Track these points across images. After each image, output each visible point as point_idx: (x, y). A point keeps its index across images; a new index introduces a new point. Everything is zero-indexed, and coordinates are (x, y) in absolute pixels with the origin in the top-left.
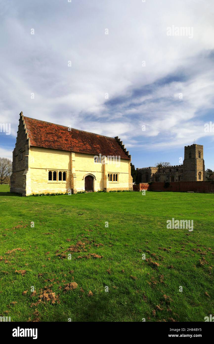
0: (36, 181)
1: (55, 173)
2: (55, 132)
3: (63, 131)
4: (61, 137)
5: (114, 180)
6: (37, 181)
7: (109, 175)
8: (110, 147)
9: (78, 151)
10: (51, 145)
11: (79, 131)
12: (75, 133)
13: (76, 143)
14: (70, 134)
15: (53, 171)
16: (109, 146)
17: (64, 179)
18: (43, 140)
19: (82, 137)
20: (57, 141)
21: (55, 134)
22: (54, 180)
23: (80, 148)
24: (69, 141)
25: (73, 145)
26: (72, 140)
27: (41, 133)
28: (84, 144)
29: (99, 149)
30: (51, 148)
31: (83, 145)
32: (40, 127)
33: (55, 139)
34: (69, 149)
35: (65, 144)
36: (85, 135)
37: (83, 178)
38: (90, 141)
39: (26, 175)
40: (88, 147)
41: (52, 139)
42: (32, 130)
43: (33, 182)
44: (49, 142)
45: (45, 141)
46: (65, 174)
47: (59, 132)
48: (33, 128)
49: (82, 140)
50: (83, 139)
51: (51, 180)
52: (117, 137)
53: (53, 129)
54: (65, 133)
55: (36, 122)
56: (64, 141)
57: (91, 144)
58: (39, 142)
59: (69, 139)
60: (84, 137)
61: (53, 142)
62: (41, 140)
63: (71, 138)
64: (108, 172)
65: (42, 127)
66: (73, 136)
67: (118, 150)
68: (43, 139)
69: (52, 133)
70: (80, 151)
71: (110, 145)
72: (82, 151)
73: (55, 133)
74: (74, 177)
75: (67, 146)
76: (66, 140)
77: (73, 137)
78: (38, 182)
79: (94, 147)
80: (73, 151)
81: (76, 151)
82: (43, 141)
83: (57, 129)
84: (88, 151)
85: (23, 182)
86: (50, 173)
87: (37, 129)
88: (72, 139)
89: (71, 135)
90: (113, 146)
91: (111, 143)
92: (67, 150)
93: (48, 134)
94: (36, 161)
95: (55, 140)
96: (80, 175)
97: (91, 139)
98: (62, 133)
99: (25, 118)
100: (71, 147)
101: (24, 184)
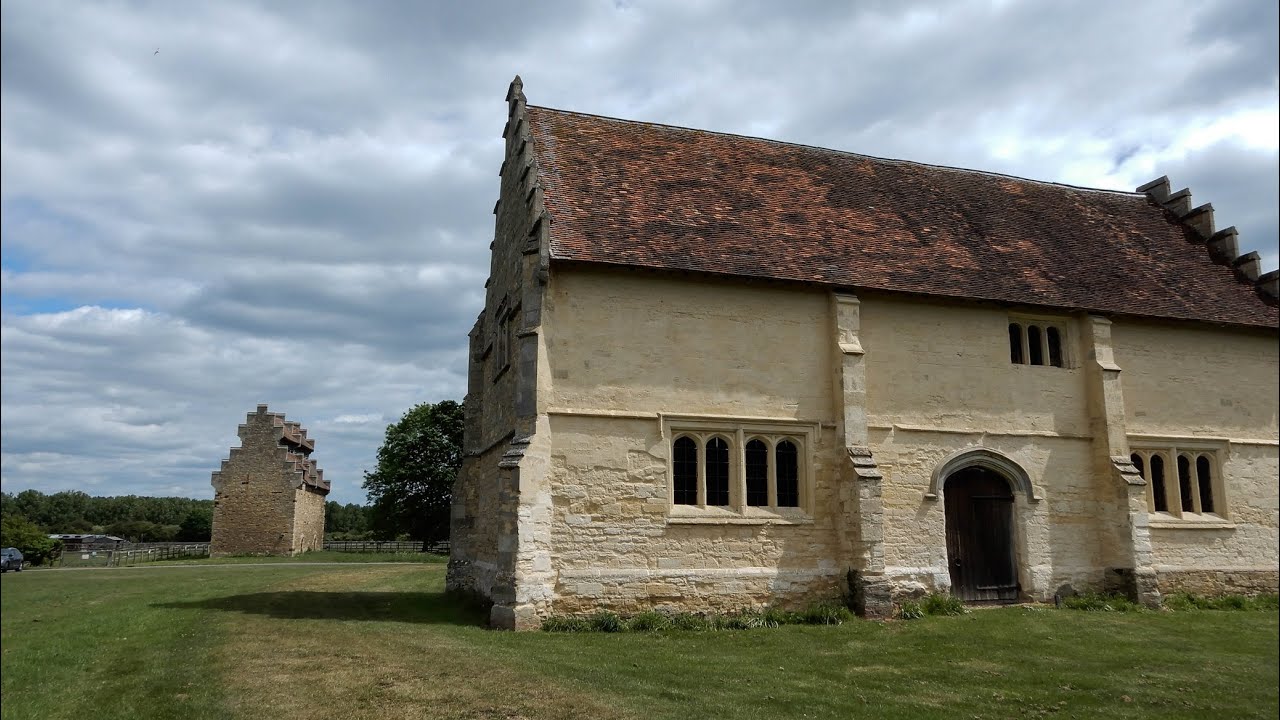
0: (588, 511)
1: (719, 453)
2: (716, 176)
3: (767, 170)
4: (753, 204)
5: (1188, 506)
6: (593, 507)
7: (1137, 460)
8: (1117, 251)
9: (885, 283)
10: (686, 250)
11: (871, 163)
12: (850, 174)
13: (861, 233)
14: (818, 183)
15: (706, 431)
16: (1107, 245)
17: (789, 496)
18: (634, 222)
19: (903, 196)
20: (726, 226)
21: (715, 186)
22: (713, 500)
23: (892, 266)
24: (813, 225)
25: (838, 244)
26: (830, 217)
27: (625, 185)
28: (918, 235)
29: (1034, 265)
30: (690, 267)
31: (912, 244)
32: (620, 153)
33: (718, 216)
34: (814, 272)
35: (787, 240)
36: (918, 183)
37: (933, 487)
38: (959, 215)
39: (521, 464)
40: (952, 255)
41: (695, 219)
42: (576, 169)
43: (569, 518)
44: (679, 232)
45: (652, 229)
46: (788, 453)
47: (744, 177)
48: (581, 163)
49: (904, 217)
50: (910, 209)
51: (692, 500)
52: (1162, 183)
53: (703, 158)
54: (783, 180)
55: (596, 131)
56: (777, 224)
57: (975, 238)
58: (611, 237)
59: (810, 212)
60: (911, 193)
61: (706, 232)
62: (623, 223)
63: (823, 204)
64: (1129, 438)
65: (633, 156)
66: (833, 191)
67: (1188, 268)
68: (637, 218)
69: (695, 184)
70: (892, 281)
71: (1115, 236)
72: (909, 279)
73: (718, 182)
74: (863, 478)
75: (801, 254)
76: (791, 216)
77: (834, 201)
78: (603, 519)
79: (998, 253)
80: (844, 282)
81: (870, 282)
82: (634, 232)
83: (727, 160)
84: (957, 283)
85: (501, 513)
86: (684, 450)
87: (603, 167)
88: (833, 212)
89: (824, 190)
90: (1139, 240)
91: (1120, 224)
92: (800, 277)
93: (669, 187)
94: (587, 365)
95: (715, 220)
96: (905, 460)
97: (966, 206)
98: (761, 179)
99: (535, 111)
100: (828, 261)
101: (508, 527)
